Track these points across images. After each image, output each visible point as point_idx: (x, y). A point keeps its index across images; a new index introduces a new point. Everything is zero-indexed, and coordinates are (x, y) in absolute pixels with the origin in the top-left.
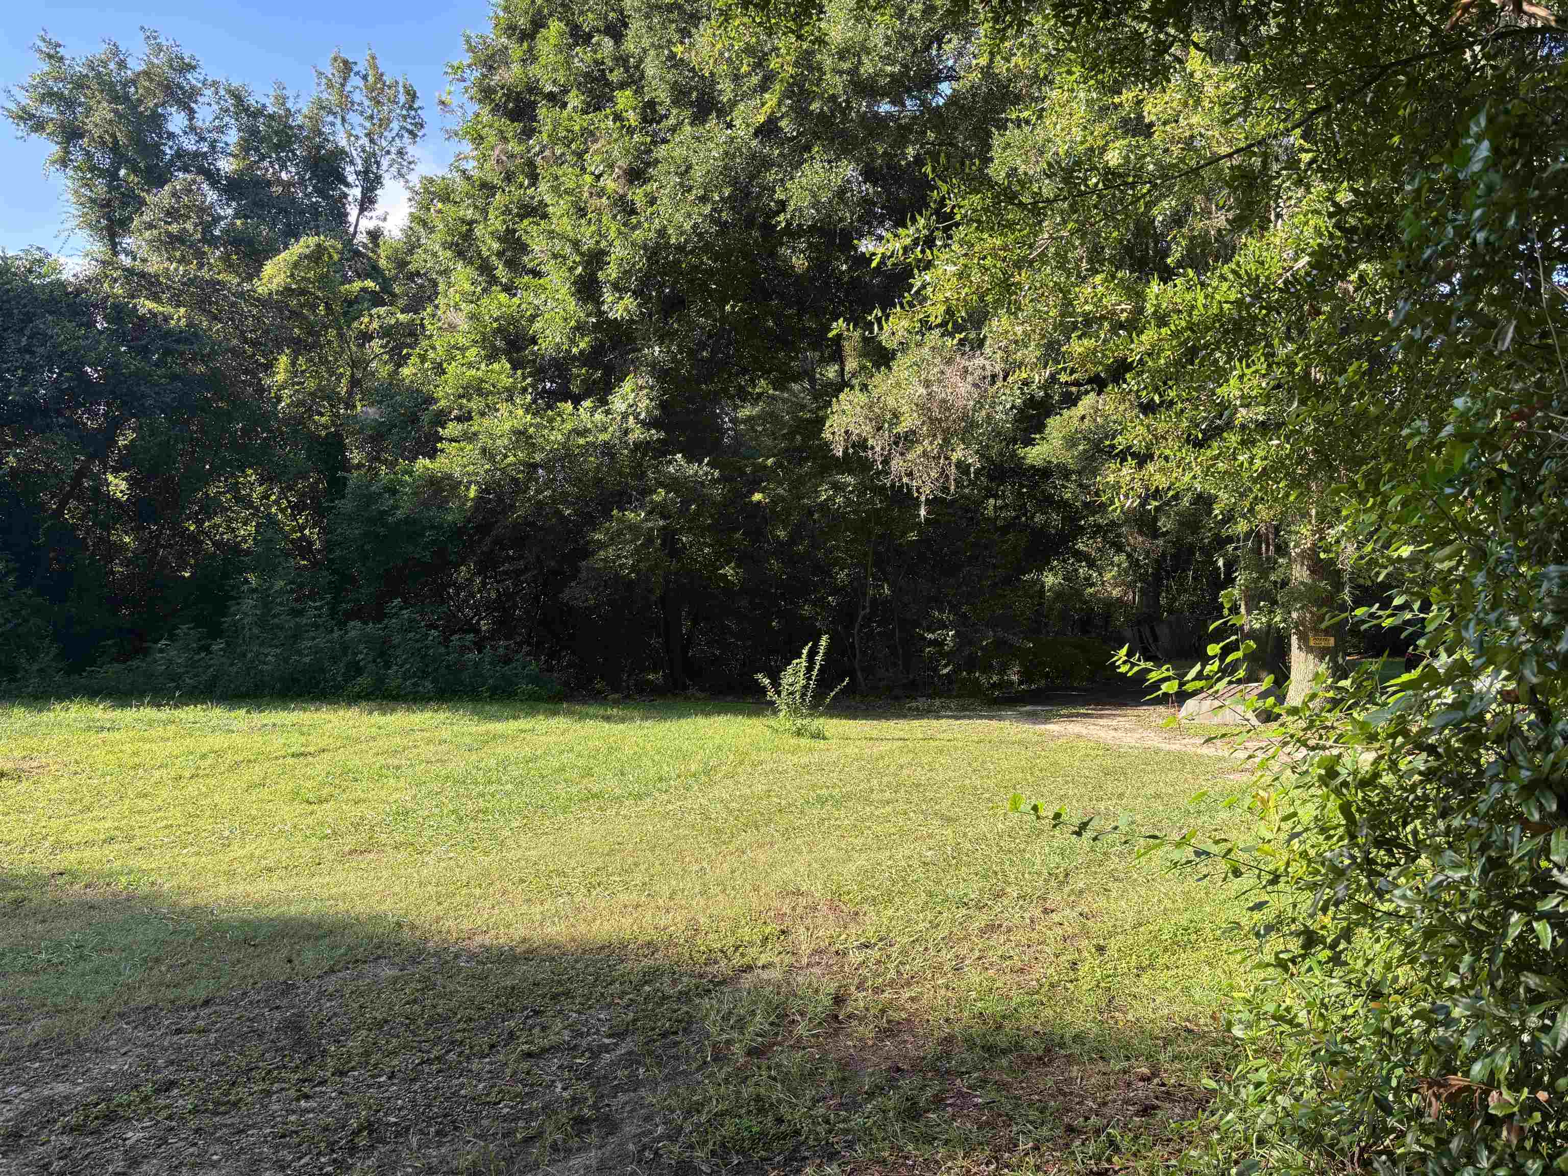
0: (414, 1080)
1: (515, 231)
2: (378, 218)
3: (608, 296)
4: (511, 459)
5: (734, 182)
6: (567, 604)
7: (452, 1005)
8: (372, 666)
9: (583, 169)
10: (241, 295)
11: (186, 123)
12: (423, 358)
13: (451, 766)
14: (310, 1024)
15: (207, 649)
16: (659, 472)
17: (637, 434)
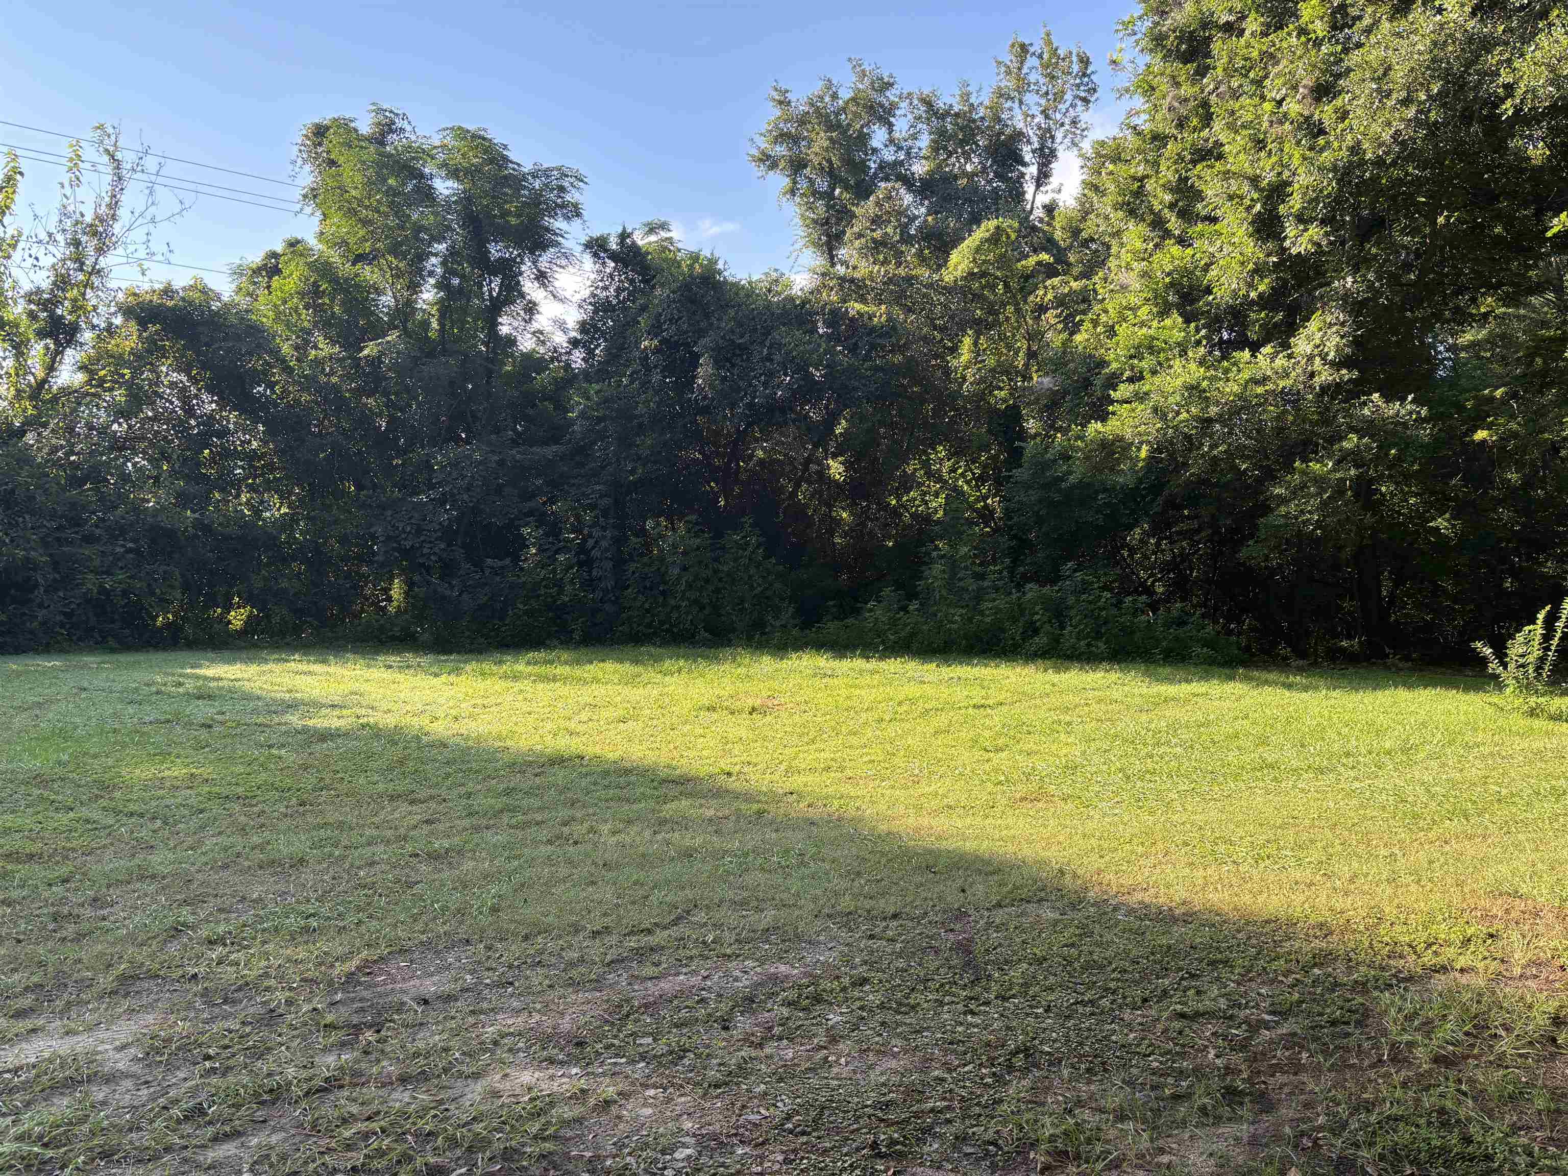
0: (1068, 1017)
1: (1187, 179)
2: (1053, 191)
3: (1290, 230)
4: (1184, 415)
5: (1446, 75)
6: (1244, 564)
7: (1108, 954)
8: (1047, 627)
9: (1263, 98)
10: (930, 286)
11: (887, 136)
12: (1095, 323)
13: (1120, 726)
14: (978, 948)
15: (904, 609)
16: (1351, 416)
17: (1325, 376)
